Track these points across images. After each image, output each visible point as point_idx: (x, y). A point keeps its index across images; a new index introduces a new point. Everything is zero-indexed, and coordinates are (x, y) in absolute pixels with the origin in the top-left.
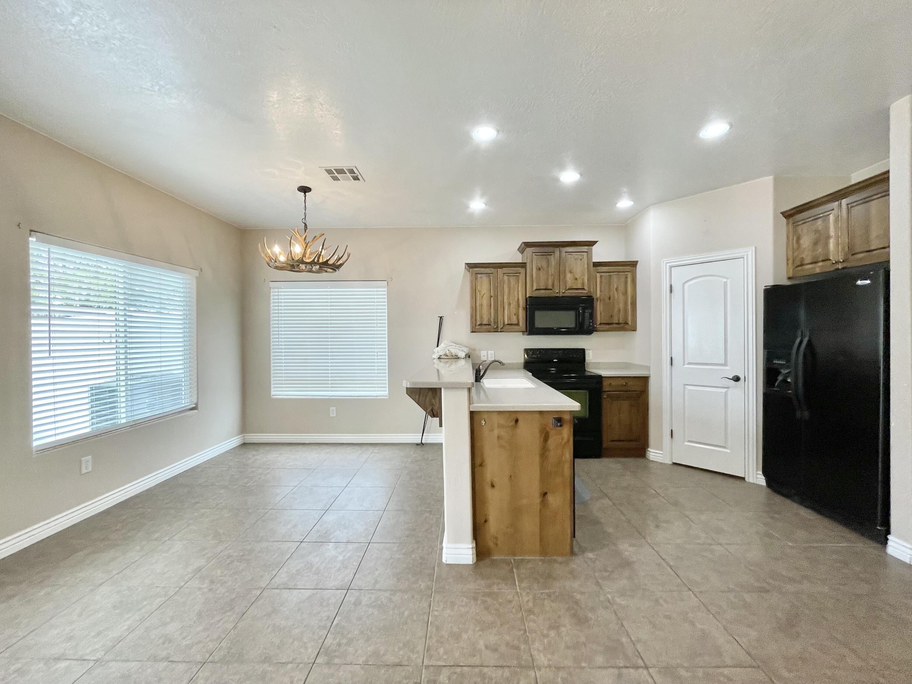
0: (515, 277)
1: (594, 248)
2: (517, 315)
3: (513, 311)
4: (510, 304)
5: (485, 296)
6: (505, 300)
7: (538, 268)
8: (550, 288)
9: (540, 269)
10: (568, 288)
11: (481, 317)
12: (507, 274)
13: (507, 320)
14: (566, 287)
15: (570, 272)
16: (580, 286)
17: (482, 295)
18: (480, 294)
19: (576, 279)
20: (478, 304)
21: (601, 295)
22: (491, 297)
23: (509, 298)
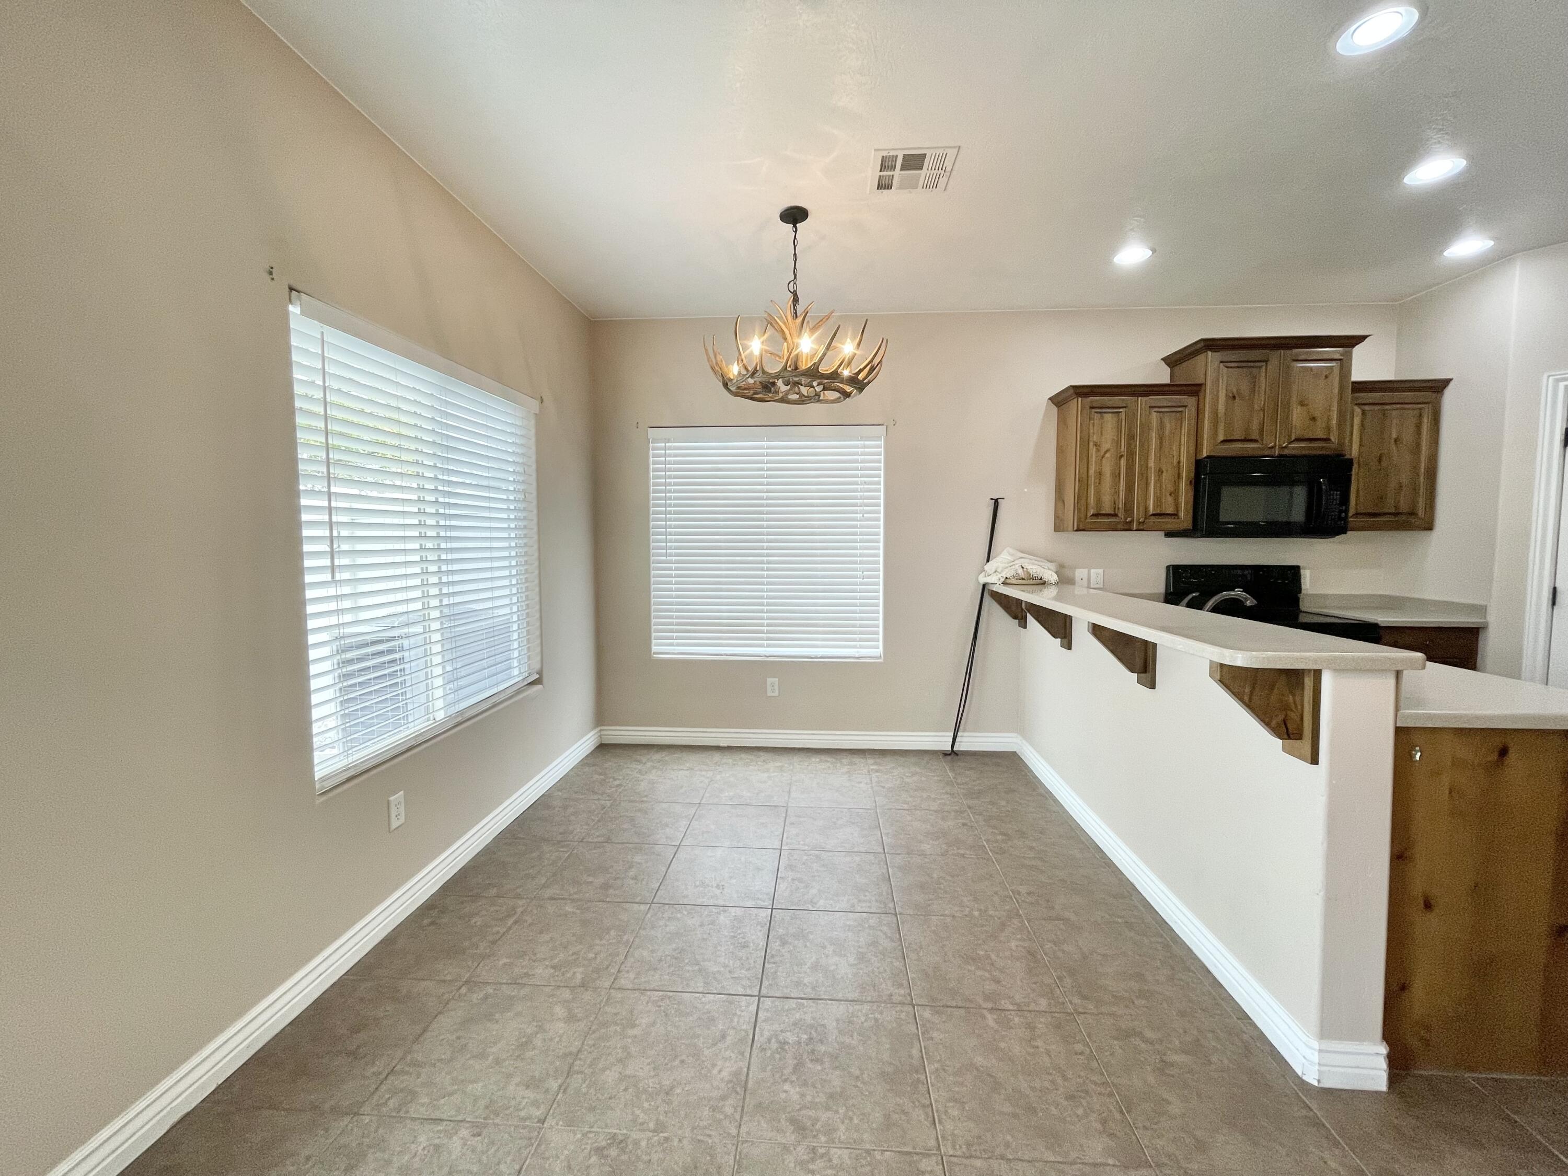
0: (1174, 414)
1: (1357, 351)
2: (1175, 494)
3: (1168, 486)
4: (1160, 472)
5: (1108, 455)
6: (1151, 464)
7: (1231, 395)
8: (1253, 438)
9: (1234, 397)
10: (1293, 439)
11: (1099, 501)
12: (1157, 410)
13: (1154, 506)
14: (1290, 436)
15: (1302, 404)
16: (1320, 434)
17: (1102, 454)
18: (1098, 450)
19: (1314, 419)
20: (1092, 472)
21: (1360, 453)
22: (1121, 456)
23: (1159, 459)
